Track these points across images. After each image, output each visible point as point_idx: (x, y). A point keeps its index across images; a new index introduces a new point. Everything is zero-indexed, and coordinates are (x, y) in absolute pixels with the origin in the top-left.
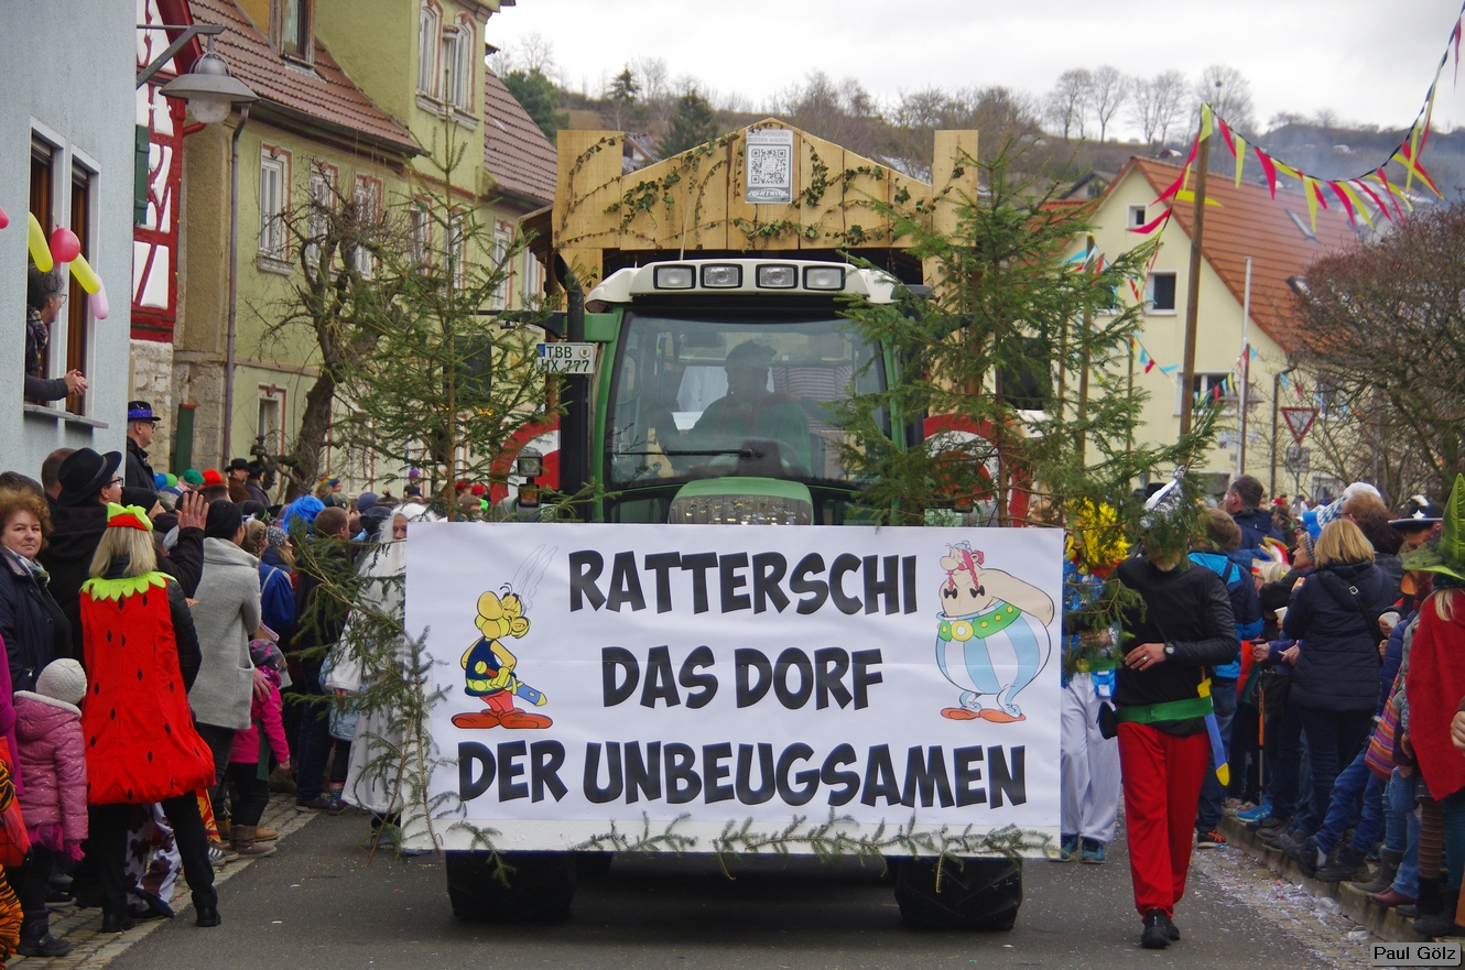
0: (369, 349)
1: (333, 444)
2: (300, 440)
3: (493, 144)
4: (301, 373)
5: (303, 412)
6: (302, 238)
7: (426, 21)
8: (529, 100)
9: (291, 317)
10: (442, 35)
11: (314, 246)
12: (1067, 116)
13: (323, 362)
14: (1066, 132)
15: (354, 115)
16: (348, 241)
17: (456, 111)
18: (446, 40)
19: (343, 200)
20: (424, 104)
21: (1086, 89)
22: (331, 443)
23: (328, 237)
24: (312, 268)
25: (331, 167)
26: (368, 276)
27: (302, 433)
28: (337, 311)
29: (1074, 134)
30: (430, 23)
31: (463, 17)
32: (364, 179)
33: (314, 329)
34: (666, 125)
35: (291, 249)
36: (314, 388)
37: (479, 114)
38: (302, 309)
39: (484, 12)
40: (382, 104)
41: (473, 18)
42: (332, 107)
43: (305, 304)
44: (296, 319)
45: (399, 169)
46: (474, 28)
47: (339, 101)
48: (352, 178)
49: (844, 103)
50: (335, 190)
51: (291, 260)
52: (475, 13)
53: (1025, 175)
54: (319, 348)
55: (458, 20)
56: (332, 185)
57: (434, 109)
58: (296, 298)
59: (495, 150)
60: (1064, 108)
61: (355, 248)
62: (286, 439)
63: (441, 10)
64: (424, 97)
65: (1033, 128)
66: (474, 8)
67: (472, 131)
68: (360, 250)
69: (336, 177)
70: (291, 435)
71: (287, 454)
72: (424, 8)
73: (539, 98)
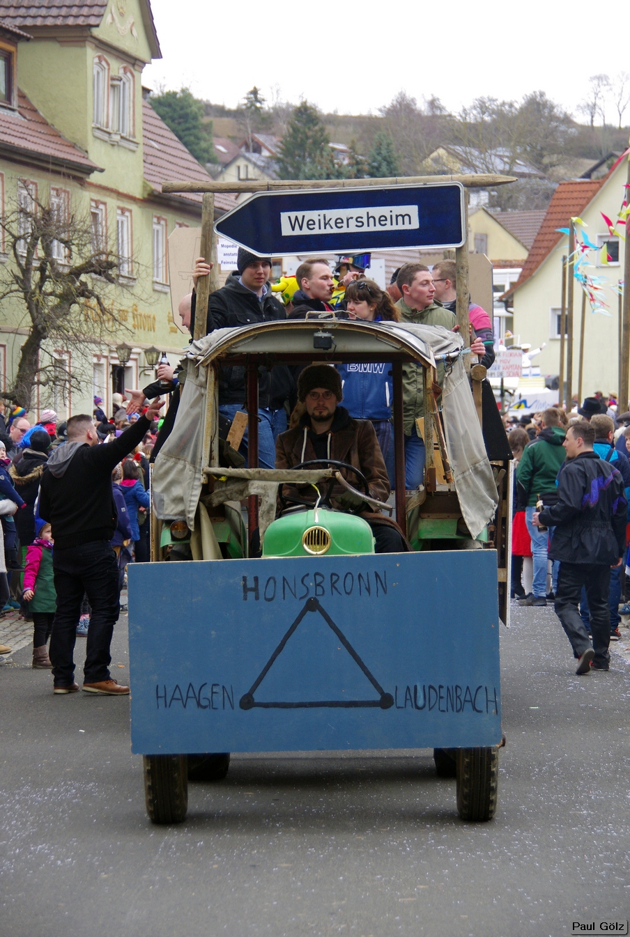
0: (65, 314)
1: (41, 383)
2: (17, 381)
3: (150, 159)
4: (16, 332)
5: (18, 361)
6: (13, 236)
7: (98, 73)
8: (182, 112)
9: (8, 293)
10: (110, 82)
11: (22, 241)
12: (592, 108)
13: (31, 324)
14: (592, 121)
15: (48, 144)
16: (46, 237)
17: (122, 137)
18: (113, 86)
19: (42, 207)
20: (98, 134)
21: (608, 87)
22: (39, 383)
23: (32, 235)
24: (22, 256)
25: (32, 183)
26: (62, 261)
27: (18, 376)
28: (40, 288)
29: (598, 123)
30: (101, 74)
31: (125, 68)
32: (57, 190)
33: (24, 301)
34: (284, 128)
35: (6, 244)
36: (26, 344)
37: (139, 139)
38: (15, 287)
39: (140, 64)
40: (67, 135)
41: (132, 69)
42: (32, 139)
43: (17, 283)
44: (11, 294)
45: (81, 182)
46: (133, 76)
47: (37, 134)
48: (48, 190)
49: (422, 106)
50: (36, 200)
51: (6, 252)
52: (133, 65)
53: (560, 156)
54: (29, 314)
55: (122, 71)
56: (33, 197)
57: (106, 137)
58: (11, 279)
59: (152, 164)
60: (590, 104)
61: (51, 242)
62: (7, 381)
63: (108, 64)
64: (98, 129)
65: (567, 120)
66: (133, 61)
67: (134, 151)
68: (56, 242)
69: (37, 190)
70: (10, 378)
71: (8, 391)
72: (96, 64)
73: (188, 111)
